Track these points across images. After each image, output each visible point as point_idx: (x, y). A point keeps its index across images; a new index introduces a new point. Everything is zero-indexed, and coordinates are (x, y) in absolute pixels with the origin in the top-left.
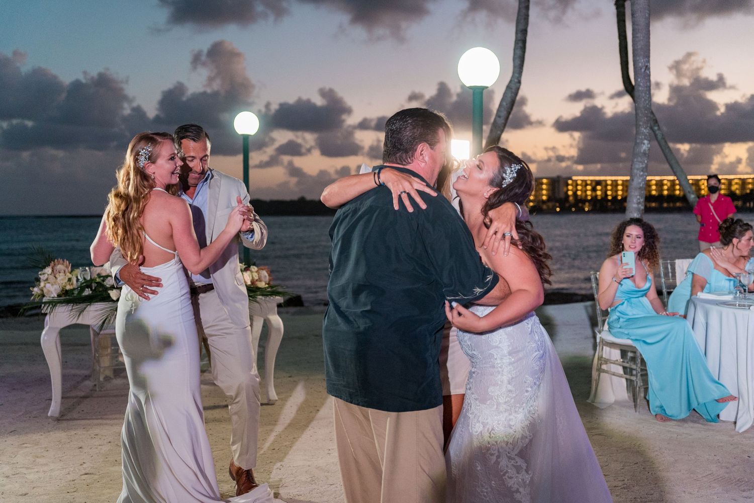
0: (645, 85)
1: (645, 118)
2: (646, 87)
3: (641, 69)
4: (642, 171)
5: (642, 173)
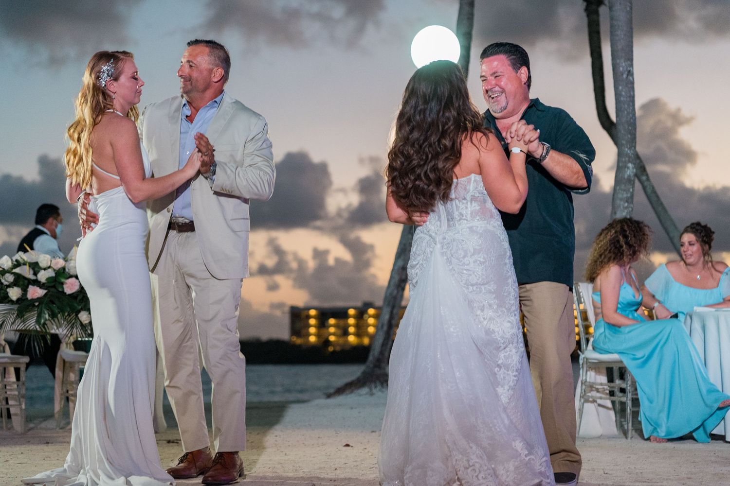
0: (628, 95)
1: (629, 136)
2: (630, 97)
3: (622, 75)
4: (627, 201)
5: (626, 205)
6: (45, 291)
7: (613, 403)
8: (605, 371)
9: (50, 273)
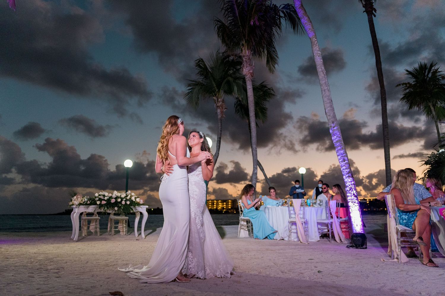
3: (254, 148)
6: (106, 202)
7: (248, 229)
8: (246, 221)
9: (108, 198)
